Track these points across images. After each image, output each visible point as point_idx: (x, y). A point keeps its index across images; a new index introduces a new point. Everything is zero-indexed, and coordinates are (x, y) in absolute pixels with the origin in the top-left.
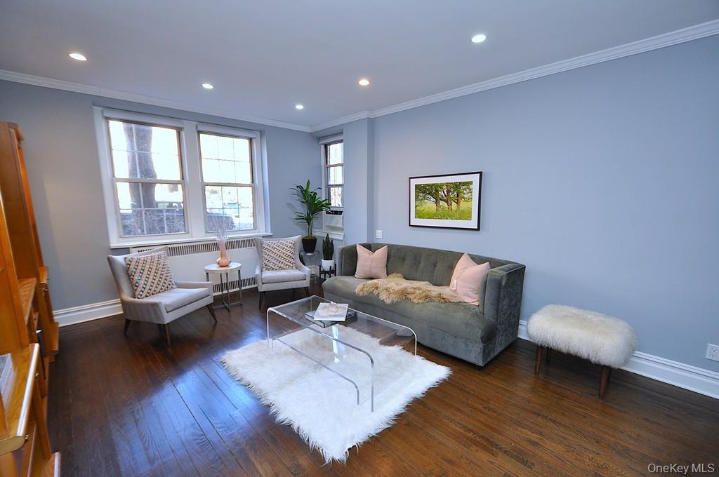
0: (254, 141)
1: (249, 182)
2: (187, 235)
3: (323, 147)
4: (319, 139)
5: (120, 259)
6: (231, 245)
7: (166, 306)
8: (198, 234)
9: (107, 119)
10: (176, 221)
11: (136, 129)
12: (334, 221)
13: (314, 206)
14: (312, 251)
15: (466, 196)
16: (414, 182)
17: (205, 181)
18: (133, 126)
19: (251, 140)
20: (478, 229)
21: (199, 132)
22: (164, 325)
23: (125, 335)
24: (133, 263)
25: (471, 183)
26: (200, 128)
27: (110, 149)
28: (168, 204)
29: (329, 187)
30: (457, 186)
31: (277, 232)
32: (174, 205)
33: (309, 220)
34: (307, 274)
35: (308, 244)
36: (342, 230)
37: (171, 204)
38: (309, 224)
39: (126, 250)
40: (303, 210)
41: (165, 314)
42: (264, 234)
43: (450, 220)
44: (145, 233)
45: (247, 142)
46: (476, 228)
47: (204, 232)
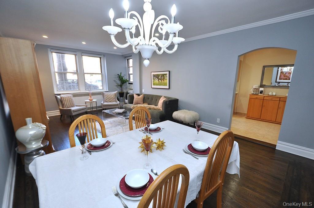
0: (102, 58)
1: (100, 73)
2: (79, 91)
3: (127, 60)
4: (125, 57)
5: (59, 97)
6: (94, 94)
7: (73, 110)
8: (83, 90)
9: (52, 52)
10: (75, 86)
11: (61, 55)
12: (130, 87)
13: (123, 81)
14: (122, 97)
15: (166, 78)
16: (153, 73)
17: (85, 72)
18: (60, 54)
19: (100, 58)
20: (169, 89)
21: (82, 56)
22: (72, 116)
23: (61, 120)
24: (62, 98)
25: (167, 74)
26: (82, 55)
27: (53, 62)
28: (72, 80)
29: (129, 75)
30: (163, 75)
31: (110, 90)
32: (74, 80)
33: (121, 86)
34: (118, 103)
35: (121, 94)
36: (132, 89)
37: (73, 80)
38: (121, 88)
39: (59, 95)
40: (119, 83)
41: (73, 113)
42: (106, 91)
43: (162, 86)
44: (65, 89)
45: (99, 59)
46: (168, 88)
47: (85, 89)
